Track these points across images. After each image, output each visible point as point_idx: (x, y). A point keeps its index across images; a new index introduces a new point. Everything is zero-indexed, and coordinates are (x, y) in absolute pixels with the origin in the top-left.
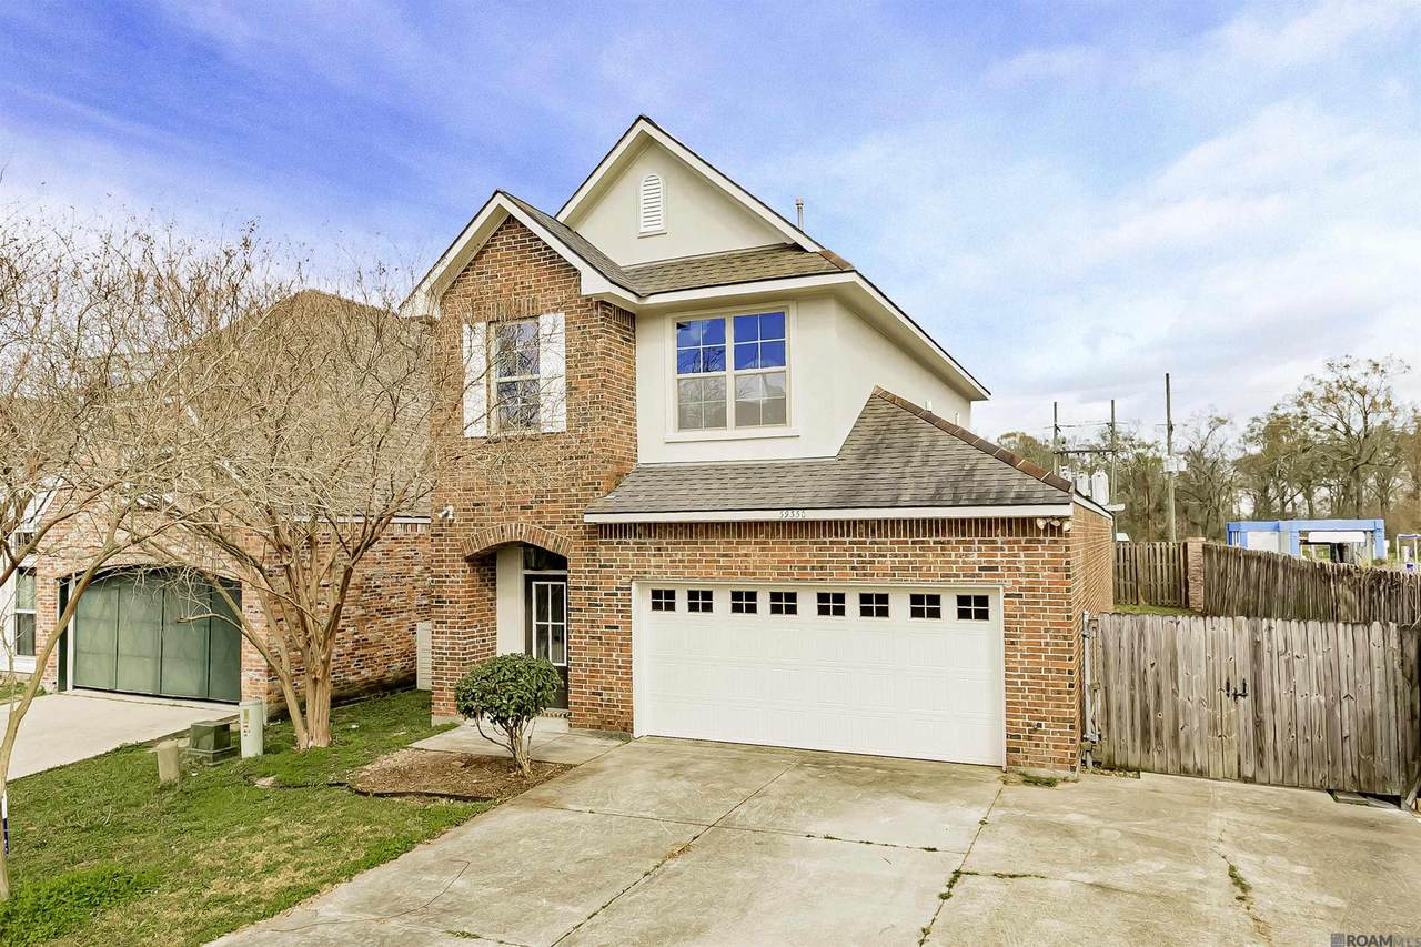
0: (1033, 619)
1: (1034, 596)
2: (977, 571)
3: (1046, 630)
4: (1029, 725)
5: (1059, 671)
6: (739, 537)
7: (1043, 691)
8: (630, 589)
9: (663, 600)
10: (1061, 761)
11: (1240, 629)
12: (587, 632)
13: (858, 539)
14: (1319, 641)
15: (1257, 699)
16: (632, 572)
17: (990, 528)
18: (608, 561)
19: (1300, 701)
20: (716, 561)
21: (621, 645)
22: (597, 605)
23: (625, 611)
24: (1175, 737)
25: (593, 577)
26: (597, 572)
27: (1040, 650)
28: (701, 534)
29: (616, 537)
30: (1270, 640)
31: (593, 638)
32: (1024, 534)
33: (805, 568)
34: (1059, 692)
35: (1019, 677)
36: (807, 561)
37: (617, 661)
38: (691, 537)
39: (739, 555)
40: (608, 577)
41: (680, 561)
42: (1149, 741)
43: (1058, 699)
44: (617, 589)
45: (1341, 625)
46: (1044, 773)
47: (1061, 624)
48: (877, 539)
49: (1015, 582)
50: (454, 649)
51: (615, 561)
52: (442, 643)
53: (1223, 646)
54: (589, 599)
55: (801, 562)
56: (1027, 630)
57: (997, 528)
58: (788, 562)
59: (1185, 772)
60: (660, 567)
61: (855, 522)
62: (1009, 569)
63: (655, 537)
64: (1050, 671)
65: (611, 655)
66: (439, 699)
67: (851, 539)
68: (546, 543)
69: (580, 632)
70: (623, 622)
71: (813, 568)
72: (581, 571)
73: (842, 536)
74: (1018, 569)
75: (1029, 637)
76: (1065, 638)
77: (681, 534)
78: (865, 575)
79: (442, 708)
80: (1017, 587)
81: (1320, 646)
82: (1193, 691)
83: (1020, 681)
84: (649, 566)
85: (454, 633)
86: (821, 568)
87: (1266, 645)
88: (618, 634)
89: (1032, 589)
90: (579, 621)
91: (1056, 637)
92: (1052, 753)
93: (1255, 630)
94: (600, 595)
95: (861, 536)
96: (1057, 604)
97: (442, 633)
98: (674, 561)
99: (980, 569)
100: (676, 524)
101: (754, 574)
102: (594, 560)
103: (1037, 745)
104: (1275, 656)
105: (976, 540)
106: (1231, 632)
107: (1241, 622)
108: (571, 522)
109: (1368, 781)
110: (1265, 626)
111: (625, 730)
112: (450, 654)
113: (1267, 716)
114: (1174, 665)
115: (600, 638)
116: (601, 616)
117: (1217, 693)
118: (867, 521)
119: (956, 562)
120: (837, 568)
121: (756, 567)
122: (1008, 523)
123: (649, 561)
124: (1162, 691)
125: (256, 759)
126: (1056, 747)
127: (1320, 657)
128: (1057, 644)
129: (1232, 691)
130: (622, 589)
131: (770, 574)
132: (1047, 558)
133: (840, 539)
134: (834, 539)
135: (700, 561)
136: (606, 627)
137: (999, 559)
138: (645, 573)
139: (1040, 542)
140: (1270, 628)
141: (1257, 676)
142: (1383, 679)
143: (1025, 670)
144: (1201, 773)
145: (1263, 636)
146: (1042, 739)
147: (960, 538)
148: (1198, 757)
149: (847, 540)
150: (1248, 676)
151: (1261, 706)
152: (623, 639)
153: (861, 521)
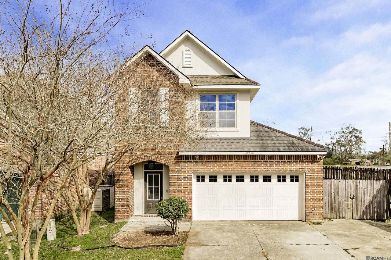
0: (313, 181)
1: (314, 175)
2: (299, 169)
3: (317, 184)
4: (312, 209)
5: (320, 195)
6: (229, 159)
7: (316, 200)
8: (192, 175)
9: (200, 178)
10: (320, 218)
11: (353, 182)
12: (176, 189)
13: (266, 160)
14: (370, 185)
15: (357, 199)
16: (193, 170)
17: (302, 157)
18: (185, 167)
19: (366, 199)
20: (221, 167)
21: (189, 193)
22: (180, 181)
23: (190, 182)
24: (339, 209)
25: (179, 172)
26: (180, 170)
27: (315, 189)
28: (217, 158)
29: (187, 159)
30: (360, 185)
31: (179, 191)
32: (311, 159)
33: (250, 169)
34: (320, 200)
35: (309, 196)
36: (251, 167)
37: (187, 198)
38: (213, 160)
39: (229, 165)
40: (185, 172)
41: (210, 167)
42: (332, 211)
43: (319, 202)
44: (187, 175)
45: (374, 181)
46: (315, 221)
47: (320, 183)
48: (271, 160)
49: (309, 172)
50: (125, 196)
51: (187, 167)
52: (119, 195)
53: (350, 187)
54: (177, 179)
55: (249, 167)
56: (312, 184)
57: (304, 157)
58: (244, 167)
59: (340, 218)
60: (203, 169)
61: (265, 155)
62: (307, 168)
63: (201, 159)
64: (317, 195)
65: (185, 196)
66: (118, 214)
67: (264, 160)
68: (161, 161)
69: (174, 189)
70: (190, 186)
71: (252, 169)
72: (175, 170)
73: (261, 159)
74: (310, 168)
75: (312, 186)
76: (321, 186)
77: (210, 159)
78: (268, 170)
79: (119, 217)
80: (309, 173)
81: (370, 186)
82: (343, 198)
83: (310, 198)
84: (199, 169)
85: (124, 191)
86: (255, 168)
87: (358, 186)
88: (188, 189)
89: (313, 174)
90: (173, 186)
91: (319, 186)
92: (317, 216)
93: (356, 183)
94: (181, 177)
95: (267, 159)
96: (320, 177)
97: (119, 191)
98: (208, 167)
99: (300, 168)
100: (208, 155)
101: (234, 170)
102: (179, 167)
103: (314, 214)
104: (361, 189)
105: (299, 160)
106: (351, 183)
107: (353, 181)
108: (171, 155)
109: (379, 217)
110: (359, 182)
111: (190, 219)
112: (123, 198)
113: (359, 203)
114: (338, 192)
115: (181, 191)
116: (182, 184)
117: (348, 198)
118: (268, 155)
119: (293, 167)
120: (259, 168)
121: (235, 168)
122: (307, 156)
123: (199, 167)
124: (336, 198)
125: (54, 241)
126: (318, 214)
127: (370, 189)
128: (319, 188)
129: (351, 198)
130: (189, 176)
131: (239, 170)
132: (317, 165)
133: (260, 160)
134: (259, 160)
135: (216, 167)
136: (184, 187)
137: (305, 166)
138: (198, 170)
139: (315, 161)
140: (360, 182)
141: (357, 193)
142: (382, 192)
143: (311, 195)
144: (344, 218)
145: (358, 184)
146: (315, 212)
147: (294, 160)
148: (343, 214)
149: (263, 160)
150: (355, 194)
151: (357, 201)
152: (190, 191)
153: (267, 155)
